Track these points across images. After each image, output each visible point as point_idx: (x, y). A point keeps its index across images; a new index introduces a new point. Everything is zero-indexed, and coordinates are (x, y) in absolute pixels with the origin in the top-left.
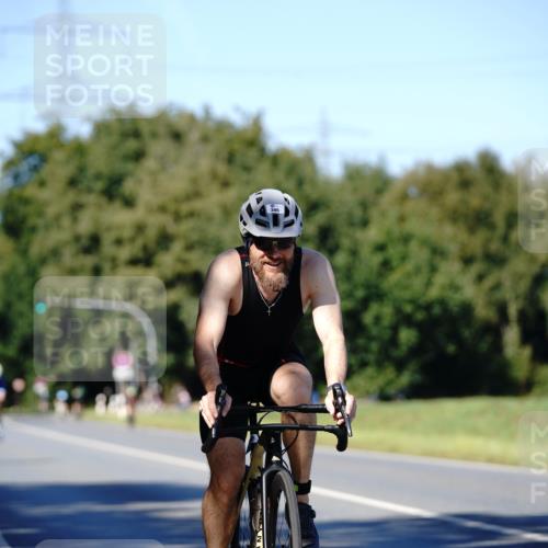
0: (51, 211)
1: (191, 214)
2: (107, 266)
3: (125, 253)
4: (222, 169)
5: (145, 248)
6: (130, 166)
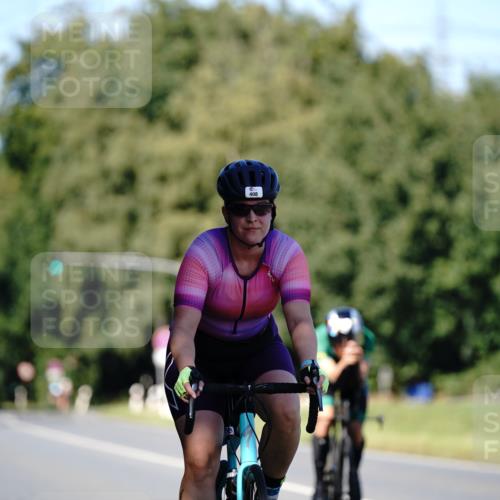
0: (71, 136)
2: (145, 213)
3: (172, 193)
4: (304, 80)
5: (198, 188)
6: (178, 76)
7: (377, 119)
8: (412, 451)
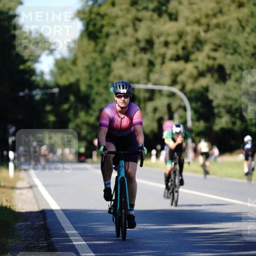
1: (218, 26)
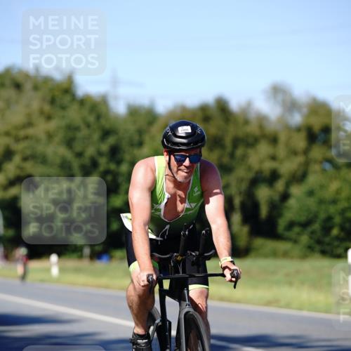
4: (47, 108)
7: (82, 126)
8: (99, 286)
